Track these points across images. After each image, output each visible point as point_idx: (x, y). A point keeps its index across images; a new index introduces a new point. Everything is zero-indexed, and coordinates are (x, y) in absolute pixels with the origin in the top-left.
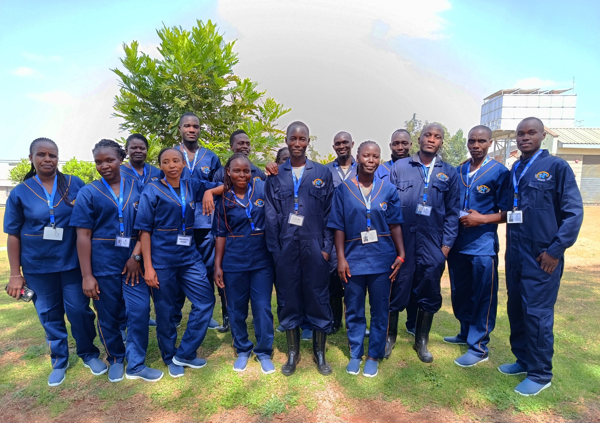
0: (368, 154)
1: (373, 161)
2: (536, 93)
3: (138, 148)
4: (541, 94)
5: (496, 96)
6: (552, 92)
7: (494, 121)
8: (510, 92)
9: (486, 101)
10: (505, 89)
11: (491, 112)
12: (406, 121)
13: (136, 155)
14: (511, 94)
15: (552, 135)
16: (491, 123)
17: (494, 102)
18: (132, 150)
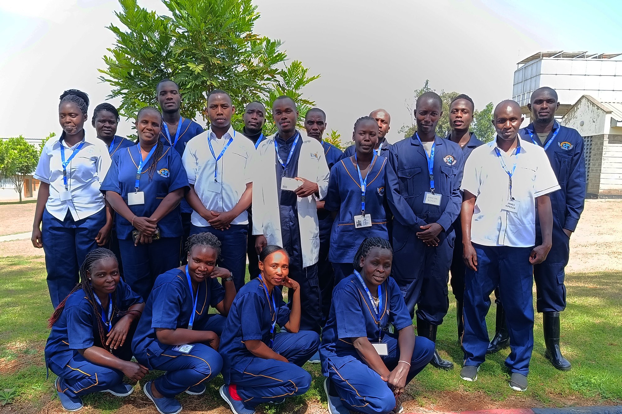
0: (363, 131)
1: (370, 139)
2: (583, 57)
3: (107, 122)
4: (588, 59)
5: (532, 60)
6: (601, 57)
7: (530, 92)
8: (549, 55)
9: (521, 66)
10: (545, 51)
11: (527, 80)
12: (416, 90)
13: (104, 130)
14: (552, 58)
15: (604, 110)
16: (526, 94)
17: (530, 68)
18: (100, 123)
